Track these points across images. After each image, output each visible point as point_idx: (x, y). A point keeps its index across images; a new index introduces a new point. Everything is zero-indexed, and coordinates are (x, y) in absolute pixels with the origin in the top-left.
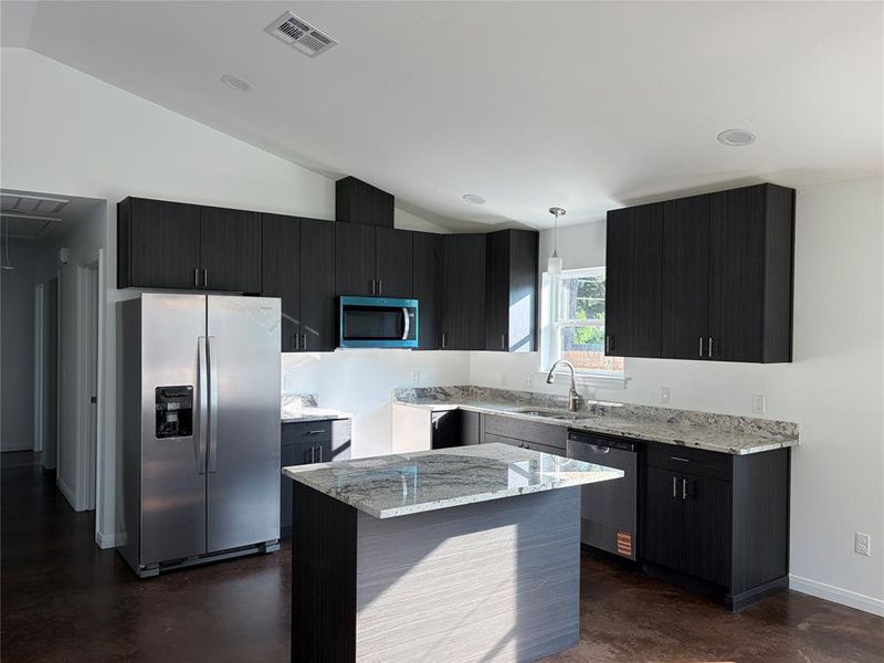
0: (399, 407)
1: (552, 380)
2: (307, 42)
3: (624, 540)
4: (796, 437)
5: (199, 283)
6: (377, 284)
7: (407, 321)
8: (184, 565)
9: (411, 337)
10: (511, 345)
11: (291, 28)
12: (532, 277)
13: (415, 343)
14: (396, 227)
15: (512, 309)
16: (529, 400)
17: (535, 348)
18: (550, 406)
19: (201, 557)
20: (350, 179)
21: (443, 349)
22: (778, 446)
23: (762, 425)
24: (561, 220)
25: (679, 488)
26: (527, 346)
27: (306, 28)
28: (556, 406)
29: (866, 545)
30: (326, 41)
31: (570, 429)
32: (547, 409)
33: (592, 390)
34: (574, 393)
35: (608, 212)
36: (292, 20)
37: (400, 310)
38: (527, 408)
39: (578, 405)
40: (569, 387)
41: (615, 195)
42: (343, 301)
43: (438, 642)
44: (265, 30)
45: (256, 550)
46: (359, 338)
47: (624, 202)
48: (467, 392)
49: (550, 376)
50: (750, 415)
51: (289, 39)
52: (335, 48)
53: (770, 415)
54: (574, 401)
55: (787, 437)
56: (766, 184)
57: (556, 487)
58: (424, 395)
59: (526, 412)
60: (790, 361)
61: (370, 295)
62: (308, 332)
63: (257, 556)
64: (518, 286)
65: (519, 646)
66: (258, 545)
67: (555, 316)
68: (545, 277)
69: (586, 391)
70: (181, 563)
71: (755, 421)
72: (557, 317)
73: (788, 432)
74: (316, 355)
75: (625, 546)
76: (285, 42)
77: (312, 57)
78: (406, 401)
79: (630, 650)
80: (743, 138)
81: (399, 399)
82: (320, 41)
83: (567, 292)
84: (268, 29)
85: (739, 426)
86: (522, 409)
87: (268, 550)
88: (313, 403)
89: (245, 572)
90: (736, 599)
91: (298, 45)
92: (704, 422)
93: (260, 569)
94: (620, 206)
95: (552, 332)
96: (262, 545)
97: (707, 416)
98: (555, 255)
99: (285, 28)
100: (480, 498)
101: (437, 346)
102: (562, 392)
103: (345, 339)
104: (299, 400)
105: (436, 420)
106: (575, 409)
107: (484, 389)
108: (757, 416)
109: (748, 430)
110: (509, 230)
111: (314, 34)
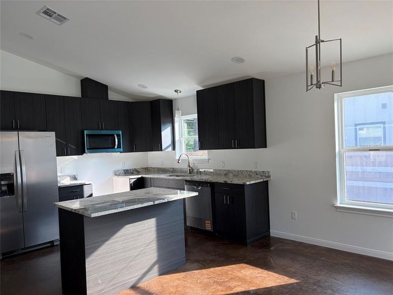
0: (116, 178)
1: (180, 162)
2: (56, 19)
3: (208, 223)
4: (270, 177)
5: (15, 126)
6: (102, 124)
7: (116, 140)
8: (15, 254)
9: (119, 147)
10: (163, 148)
11: (48, 13)
12: (171, 119)
13: (122, 150)
14: (109, 99)
15: (163, 133)
16: (173, 171)
17: (174, 149)
18: (181, 173)
19: (22, 249)
20: (87, 78)
21: (134, 152)
22: (262, 180)
23: (258, 173)
24: (180, 95)
25: (226, 200)
26: (170, 149)
27: (55, 13)
28: (183, 172)
29: (295, 215)
30: (65, 18)
31: (186, 181)
32: (179, 174)
33: (196, 165)
34: (189, 166)
35: (197, 91)
36: (48, 9)
37: (113, 135)
38: (171, 174)
39: (191, 171)
40: (187, 164)
41: (199, 84)
42: (86, 132)
43: (124, 268)
44: (36, 13)
45: (49, 245)
46: (94, 149)
47: (203, 87)
48: (147, 170)
49: (179, 160)
50: (254, 170)
51: (49, 18)
52: (69, 21)
53: (260, 169)
54: (190, 169)
55: (266, 177)
56: (252, 78)
57: (169, 200)
58: (127, 172)
59: (171, 176)
60: (266, 147)
61: (98, 129)
62: (70, 147)
63: (50, 247)
64: (165, 123)
65: (159, 267)
66: (50, 242)
67: (181, 135)
68: (176, 119)
69: (194, 165)
70: (12, 253)
71: (255, 172)
72: (182, 135)
73: (267, 175)
74: (75, 157)
75: (208, 226)
76: (46, 18)
77: (60, 25)
78: (119, 175)
79: (206, 264)
80: (240, 60)
81: (116, 175)
82: (61, 19)
83: (186, 125)
84: (38, 13)
85: (250, 174)
86: (169, 175)
87: (55, 244)
88: (75, 179)
89: (44, 255)
90: (248, 241)
91: (52, 20)
92: (237, 174)
93: (51, 252)
94: (200, 88)
95: (181, 142)
96: (52, 242)
97: (238, 172)
98: (178, 110)
99: (45, 13)
100: (136, 207)
101: (131, 151)
102: (185, 166)
103: (87, 149)
104: (69, 177)
105: (132, 182)
106: (190, 173)
107: (154, 168)
108: (256, 170)
109: (253, 176)
110: (159, 100)
111: (59, 15)
